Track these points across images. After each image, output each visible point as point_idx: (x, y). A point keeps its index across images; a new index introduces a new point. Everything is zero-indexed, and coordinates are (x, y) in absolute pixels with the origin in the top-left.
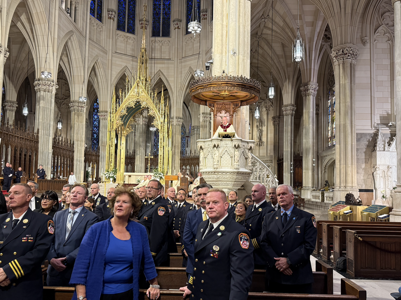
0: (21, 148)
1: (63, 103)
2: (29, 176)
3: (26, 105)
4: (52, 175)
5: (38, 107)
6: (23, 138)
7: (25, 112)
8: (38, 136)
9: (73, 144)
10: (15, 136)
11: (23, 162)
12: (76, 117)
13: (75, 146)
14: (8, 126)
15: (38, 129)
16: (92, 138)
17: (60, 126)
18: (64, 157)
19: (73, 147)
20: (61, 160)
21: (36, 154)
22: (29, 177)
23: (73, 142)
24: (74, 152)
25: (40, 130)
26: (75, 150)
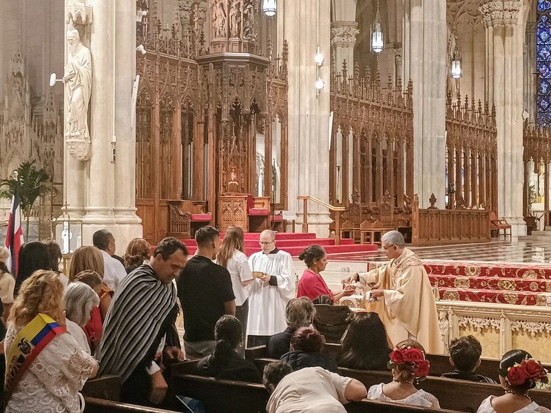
0: (376, 133)
1: (461, 10)
2: (396, 202)
3: (378, 26)
4: (447, 197)
5: (407, 24)
6: (378, 108)
7: (377, 43)
8: (410, 100)
9: (494, 113)
10: (362, 104)
11: (382, 168)
12: (498, 39)
13: (497, 119)
14: (345, 81)
15: (411, 82)
16: (536, 96)
17: (456, 70)
18: (473, 149)
19: (494, 121)
20: (465, 157)
21: (408, 146)
22: (396, 206)
23: (494, 107)
24: (495, 134)
25: (415, 85)
26: (500, 128)
